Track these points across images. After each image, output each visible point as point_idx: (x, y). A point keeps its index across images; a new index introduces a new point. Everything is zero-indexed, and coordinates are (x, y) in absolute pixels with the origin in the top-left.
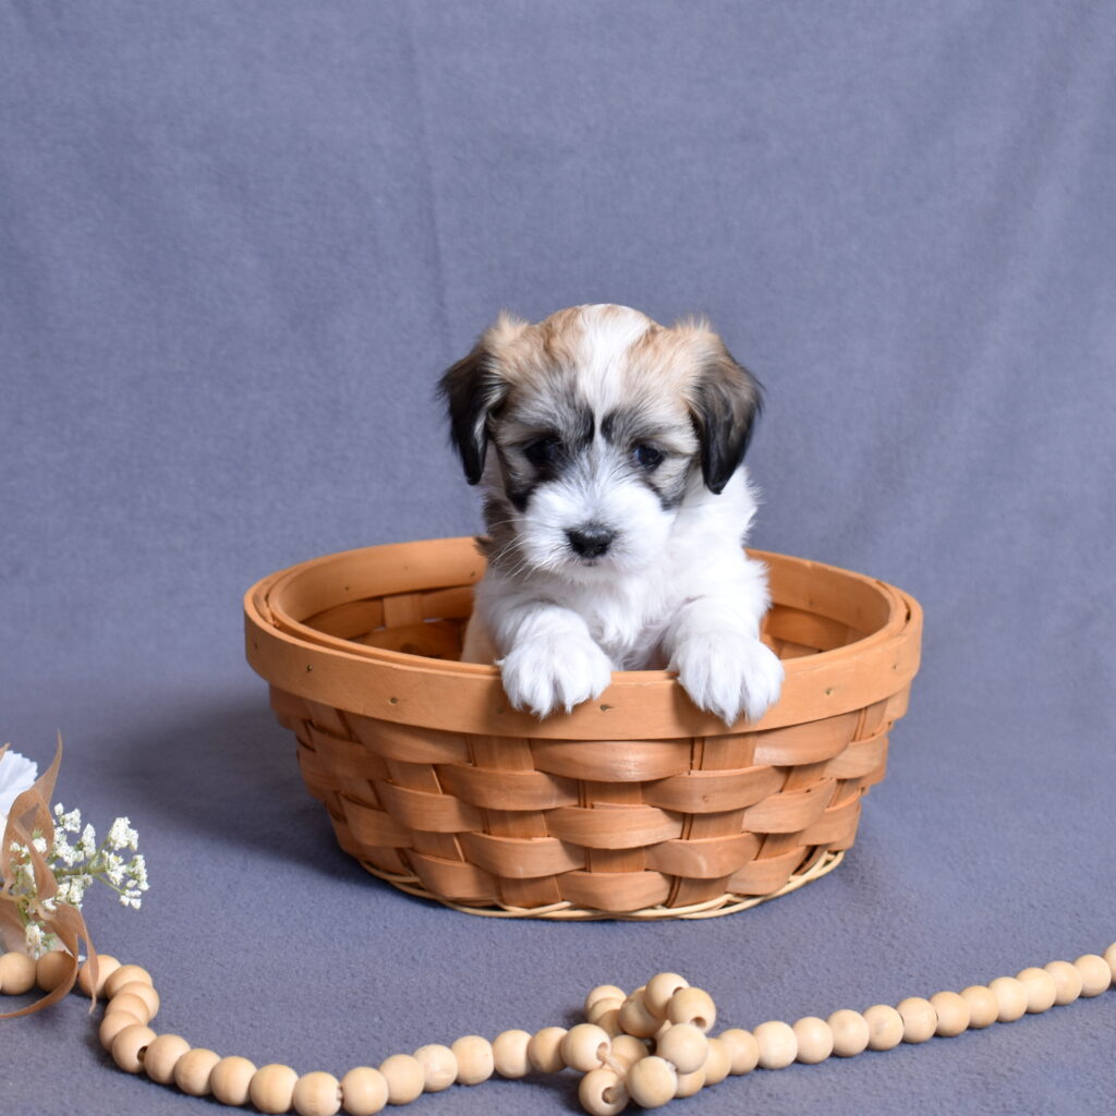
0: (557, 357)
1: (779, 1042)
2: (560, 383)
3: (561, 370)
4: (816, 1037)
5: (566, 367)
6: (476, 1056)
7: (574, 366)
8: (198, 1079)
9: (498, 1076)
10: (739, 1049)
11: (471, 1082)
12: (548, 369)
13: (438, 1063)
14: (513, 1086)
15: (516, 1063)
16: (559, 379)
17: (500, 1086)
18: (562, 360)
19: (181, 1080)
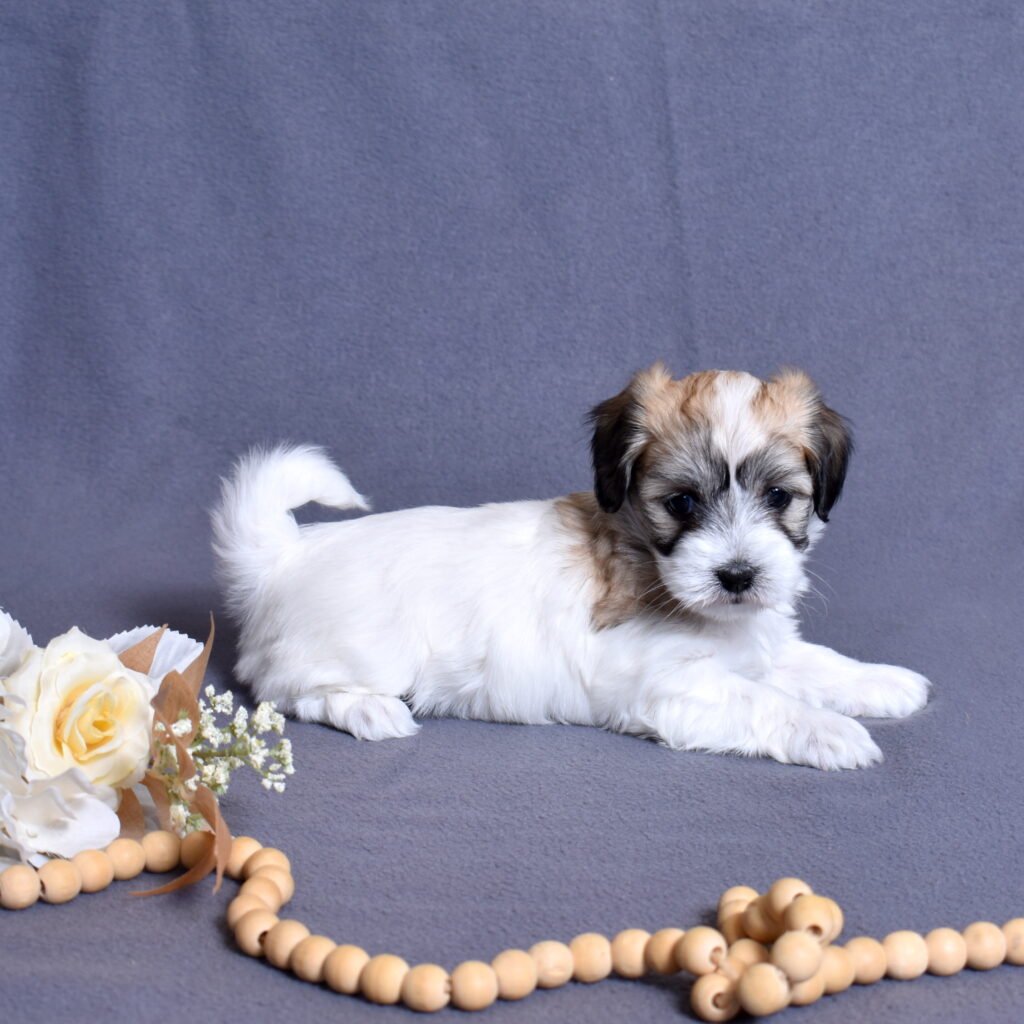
0: (694, 417)
1: (908, 952)
2: (699, 439)
3: (698, 429)
4: (950, 948)
5: (702, 426)
6: (595, 954)
7: (708, 424)
8: (312, 966)
9: (616, 975)
10: (866, 957)
11: (587, 980)
12: (687, 428)
13: (554, 960)
14: (630, 985)
15: (634, 963)
16: (697, 436)
17: (617, 985)
18: (698, 418)
19: (297, 967)
